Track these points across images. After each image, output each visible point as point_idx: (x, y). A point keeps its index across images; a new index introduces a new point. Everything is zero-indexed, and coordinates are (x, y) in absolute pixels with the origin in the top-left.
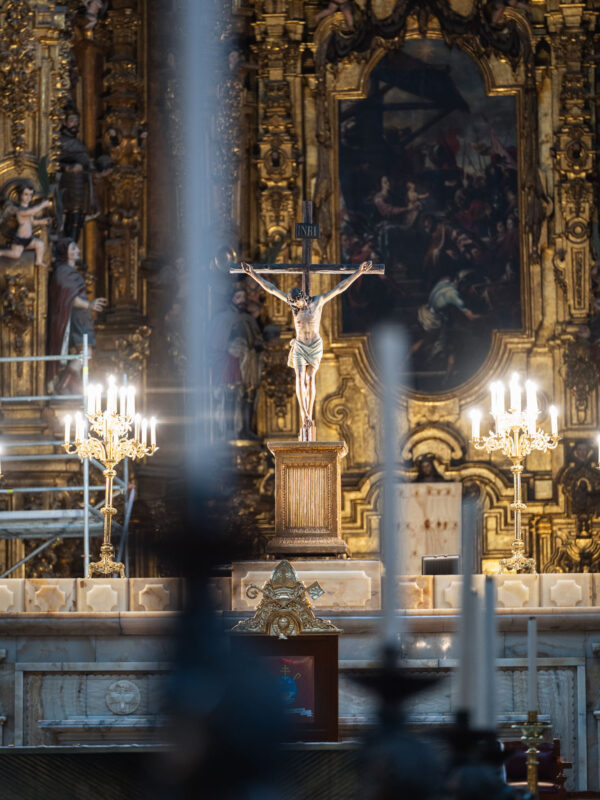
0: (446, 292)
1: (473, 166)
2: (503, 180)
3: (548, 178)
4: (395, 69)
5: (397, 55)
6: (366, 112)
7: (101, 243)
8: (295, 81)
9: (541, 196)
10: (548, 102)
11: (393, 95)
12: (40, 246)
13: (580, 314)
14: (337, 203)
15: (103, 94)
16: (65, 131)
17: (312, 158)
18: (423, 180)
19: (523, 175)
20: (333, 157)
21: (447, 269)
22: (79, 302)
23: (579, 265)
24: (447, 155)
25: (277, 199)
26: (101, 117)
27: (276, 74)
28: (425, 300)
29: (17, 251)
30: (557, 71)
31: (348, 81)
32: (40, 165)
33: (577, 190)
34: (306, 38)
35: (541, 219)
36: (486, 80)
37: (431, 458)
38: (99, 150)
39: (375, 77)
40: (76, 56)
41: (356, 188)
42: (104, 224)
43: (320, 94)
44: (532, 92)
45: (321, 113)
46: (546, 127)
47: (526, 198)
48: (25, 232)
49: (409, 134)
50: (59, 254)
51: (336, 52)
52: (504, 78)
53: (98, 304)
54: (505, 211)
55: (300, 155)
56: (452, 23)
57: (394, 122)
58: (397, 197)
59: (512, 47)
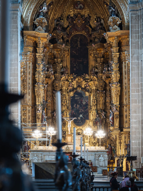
0: (81, 116)
1: (84, 103)
2: (87, 105)
3: (91, 104)
4: (76, 93)
5: (76, 91)
6: (73, 97)
7: (47, 110)
8: (66, 94)
9: (91, 106)
10: (92, 97)
11: (76, 96)
12: (41, 111)
13: (95, 118)
14: (70, 106)
15: (47, 95)
17: (68, 102)
18: (79, 104)
19: (89, 104)
20: (70, 102)
21: (81, 113)
22: (45, 117)
23: (94, 113)
24: (81, 102)
25: (64, 106)
26: (47, 97)
27: (64, 93)
28: (79, 116)
29: (39, 112)
30: (93, 94)
31: (72, 94)
32: (41, 103)
33: (94, 106)
34: (67, 90)
35: (91, 108)
36: (85, 94)
37: (79, 132)
38: (46, 101)
39: (74, 94)
40: (44, 92)
41: (72, 105)
42: (47, 108)
43: (69, 95)
44: (90, 96)
45: (69, 97)
46: (91, 99)
47: (89, 106)
48: (39, 110)
49: (78, 100)
50: (43, 112)
51: (70, 91)
52: (87, 94)
53: (47, 117)
54: (87, 108)
55: (67, 102)
56: (82, 88)
57: (76, 98)
58: (76, 106)
59: (88, 91)
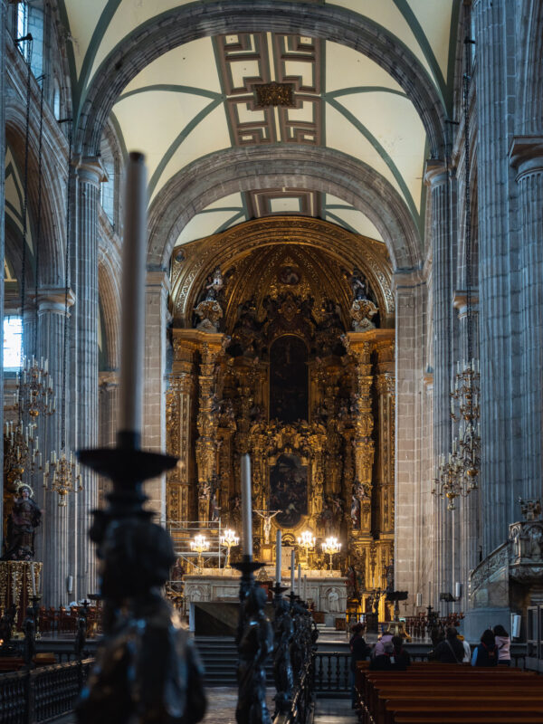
0: (292, 506)
1: (298, 480)
2: (304, 483)
3: (314, 483)
4: (282, 459)
5: (282, 456)
6: (276, 468)
7: (220, 494)
8: (261, 461)
9: (312, 487)
10: (314, 467)
11: (282, 465)
12: (208, 496)
13: (320, 512)
14: (269, 487)
15: (220, 463)
16: (214, 471)
17: (264, 477)
18: (288, 483)
19: (308, 482)
20: (268, 478)
21: (292, 502)
22: (216, 508)
23: (320, 502)
24: (292, 478)
25: (257, 486)
26: (220, 467)
27: (257, 459)
28: (287, 508)
29: (203, 497)
30: (316, 461)
31: (272, 461)
32: (208, 479)
33: (320, 486)
34: (264, 451)
35: (312, 491)
36: (301, 462)
37: (287, 541)
38: (220, 475)
39: (277, 461)
40: (215, 456)
41: (273, 484)
42: (220, 490)
43: (266, 464)
44: (311, 465)
45: (266, 468)
46: (314, 472)
47: (309, 487)
48: (205, 493)
49: (285, 473)
50: (212, 497)
51: (270, 455)
52: (305, 462)
53: (220, 508)
54: (305, 490)
55: (261, 477)
56: (294, 450)
57: (282, 470)
58: (282, 486)
59: (307, 455)
